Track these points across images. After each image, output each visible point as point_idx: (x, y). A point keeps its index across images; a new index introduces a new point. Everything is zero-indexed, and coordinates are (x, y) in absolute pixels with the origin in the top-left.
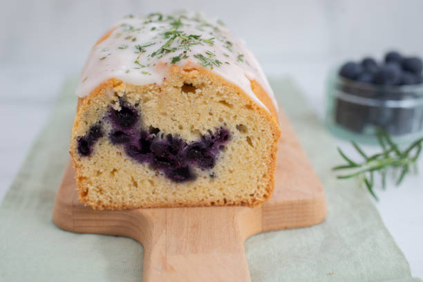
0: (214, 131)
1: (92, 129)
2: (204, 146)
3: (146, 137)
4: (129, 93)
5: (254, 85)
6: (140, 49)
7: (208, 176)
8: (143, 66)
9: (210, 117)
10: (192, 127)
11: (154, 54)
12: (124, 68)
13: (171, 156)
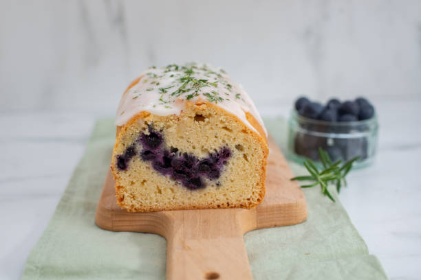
0: (219, 150)
1: (128, 150)
2: (212, 161)
3: (168, 155)
4: (156, 122)
5: (248, 115)
6: (163, 90)
7: (215, 184)
8: (165, 103)
9: (215, 139)
10: (203, 147)
11: (173, 94)
12: (152, 104)
13: (187, 170)
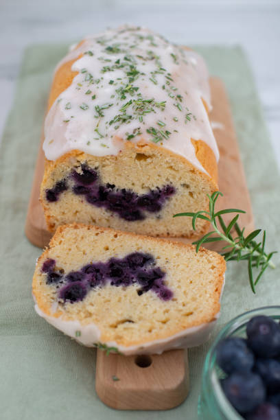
0: (161, 188)
1: (58, 184)
2: (153, 197)
3: (104, 190)
4: (90, 161)
6: (99, 111)
7: (155, 217)
8: (102, 137)
9: (158, 177)
10: (143, 184)
11: (111, 122)
12: (85, 138)
13: (125, 203)
